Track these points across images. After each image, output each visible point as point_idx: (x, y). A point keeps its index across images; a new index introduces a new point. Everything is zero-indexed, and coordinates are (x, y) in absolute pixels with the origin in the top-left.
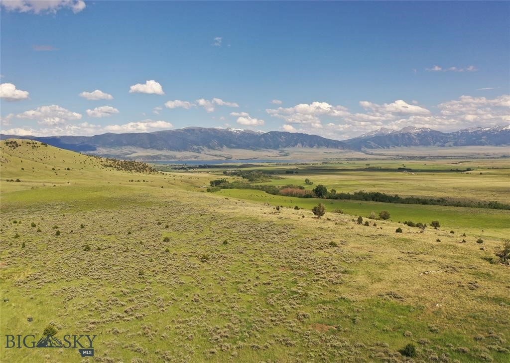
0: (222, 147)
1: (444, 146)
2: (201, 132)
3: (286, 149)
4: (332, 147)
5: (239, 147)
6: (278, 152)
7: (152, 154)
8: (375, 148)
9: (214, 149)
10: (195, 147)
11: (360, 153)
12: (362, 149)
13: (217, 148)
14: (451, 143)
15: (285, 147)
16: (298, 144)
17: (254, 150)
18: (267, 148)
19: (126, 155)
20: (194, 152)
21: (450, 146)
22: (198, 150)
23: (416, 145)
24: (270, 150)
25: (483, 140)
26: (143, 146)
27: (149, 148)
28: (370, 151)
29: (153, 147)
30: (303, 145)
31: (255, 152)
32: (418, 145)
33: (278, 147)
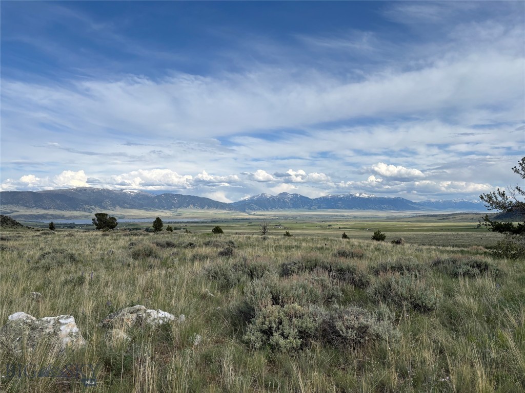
0: (115, 207)
1: (310, 209)
2: (94, 192)
3: (179, 210)
4: (220, 209)
5: (133, 207)
6: (171, 212)
7: (35, 213)
8: (256, 210)
9: (106, 209)
10: (86, 207)
11: (244, 214)
12: (246, 210)
13: (109, 208)
14: (316, 207)
15: (178, 208)
16: (190, 205)
17: (147, 210)
18: (161, 209)
19: (5, 214)
20: (85, 211)
21: (315, 209)
22: (89, 209)
23: (289, 207)
24: (164, 211)
25: (339, 205)
26: (26, 205)
27: (33, 207)
28: (253, 212)
29: (38, 207)
30: (194, 206)
31: (148, 212)
32: (291, 208)
33: (171, 208)
